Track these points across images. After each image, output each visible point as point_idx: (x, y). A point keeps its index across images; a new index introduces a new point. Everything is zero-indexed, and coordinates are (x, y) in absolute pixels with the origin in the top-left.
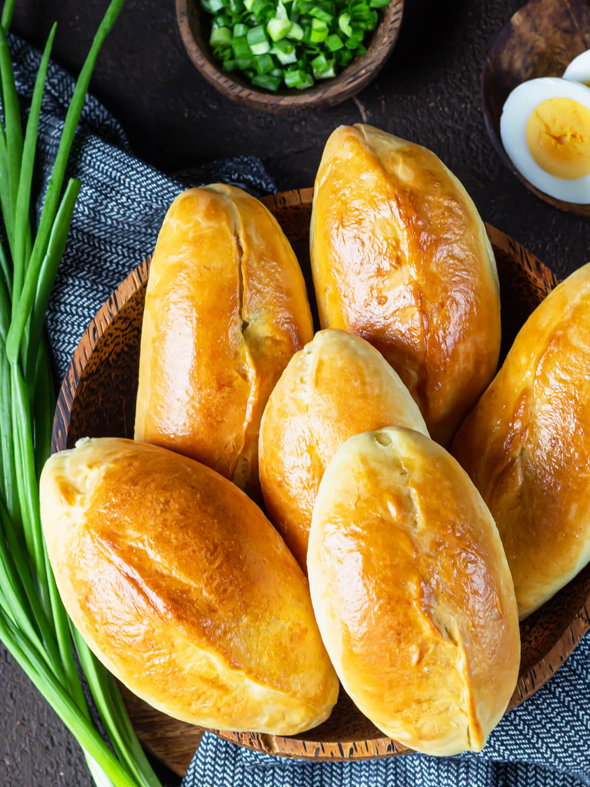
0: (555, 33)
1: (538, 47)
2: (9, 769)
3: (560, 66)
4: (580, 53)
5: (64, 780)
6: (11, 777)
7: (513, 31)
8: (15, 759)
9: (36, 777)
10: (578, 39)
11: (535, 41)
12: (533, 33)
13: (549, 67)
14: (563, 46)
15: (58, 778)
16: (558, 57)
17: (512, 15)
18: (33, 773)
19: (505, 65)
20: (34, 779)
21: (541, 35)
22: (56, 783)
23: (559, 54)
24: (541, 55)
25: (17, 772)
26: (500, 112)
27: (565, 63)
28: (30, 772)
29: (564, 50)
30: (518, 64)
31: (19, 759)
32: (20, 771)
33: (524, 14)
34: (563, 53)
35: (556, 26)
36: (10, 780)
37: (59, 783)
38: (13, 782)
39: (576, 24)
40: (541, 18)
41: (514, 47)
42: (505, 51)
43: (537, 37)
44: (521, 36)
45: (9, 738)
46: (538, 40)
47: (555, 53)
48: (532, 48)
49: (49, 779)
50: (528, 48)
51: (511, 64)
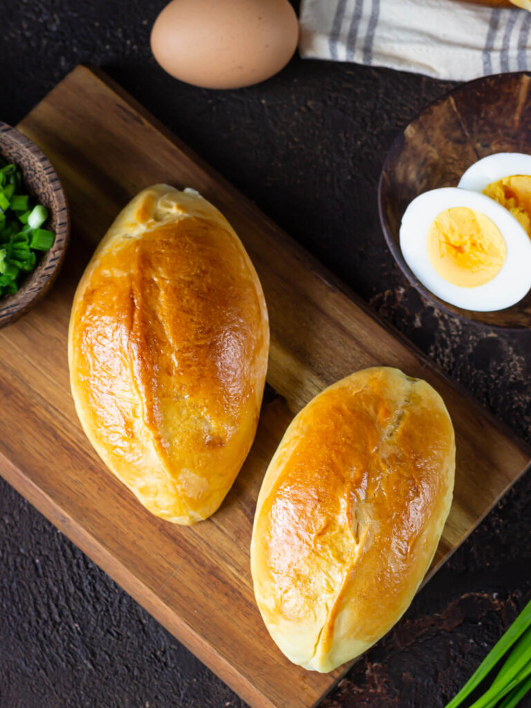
0: (447, 143)
1: (431, 158)
2: (8, 527)
3: (453, 176)
4: (473, 163)
5: (61, 538)
6: (10, 534)
7: (407, 143)
8: (13, 518)
9: (34, 535)
10: (469, 149)
11: (428, 152)
12: (425, 145)
13: (443, 177)
14: (454, 156)
15: (56, 535)
16: (451, 167)
17: (405, 127)
18: (32, 531)
19: (400, 178)
20: (33, 536)
21: (433, 146)
22: (54, 540)
23: (452, 164)
24: (434, 166)
25: (16, 530)
26: (399, 224)
27: (458, 172)
28: (28, 530)
29: (456, 160)
30: (413, 176)
31: (18, 518)
32: (19, 529)
33: (417, 126)
34: (455, 162)
35: (447, 136)
36: (8, 537)
37: (56, 540)
38: (12, 539)
39: (467, 134)
40: (433, 129)
41: (408, 159)
42: (400, 164)
43: (430, 148)
44: (414, 148)
45: (8, 497)
46: (431, 151)
47: (447, 164)
48: (426, 159)
49: (47, 536)
50: (422, 160)
51: (406, 176)
